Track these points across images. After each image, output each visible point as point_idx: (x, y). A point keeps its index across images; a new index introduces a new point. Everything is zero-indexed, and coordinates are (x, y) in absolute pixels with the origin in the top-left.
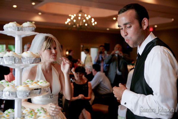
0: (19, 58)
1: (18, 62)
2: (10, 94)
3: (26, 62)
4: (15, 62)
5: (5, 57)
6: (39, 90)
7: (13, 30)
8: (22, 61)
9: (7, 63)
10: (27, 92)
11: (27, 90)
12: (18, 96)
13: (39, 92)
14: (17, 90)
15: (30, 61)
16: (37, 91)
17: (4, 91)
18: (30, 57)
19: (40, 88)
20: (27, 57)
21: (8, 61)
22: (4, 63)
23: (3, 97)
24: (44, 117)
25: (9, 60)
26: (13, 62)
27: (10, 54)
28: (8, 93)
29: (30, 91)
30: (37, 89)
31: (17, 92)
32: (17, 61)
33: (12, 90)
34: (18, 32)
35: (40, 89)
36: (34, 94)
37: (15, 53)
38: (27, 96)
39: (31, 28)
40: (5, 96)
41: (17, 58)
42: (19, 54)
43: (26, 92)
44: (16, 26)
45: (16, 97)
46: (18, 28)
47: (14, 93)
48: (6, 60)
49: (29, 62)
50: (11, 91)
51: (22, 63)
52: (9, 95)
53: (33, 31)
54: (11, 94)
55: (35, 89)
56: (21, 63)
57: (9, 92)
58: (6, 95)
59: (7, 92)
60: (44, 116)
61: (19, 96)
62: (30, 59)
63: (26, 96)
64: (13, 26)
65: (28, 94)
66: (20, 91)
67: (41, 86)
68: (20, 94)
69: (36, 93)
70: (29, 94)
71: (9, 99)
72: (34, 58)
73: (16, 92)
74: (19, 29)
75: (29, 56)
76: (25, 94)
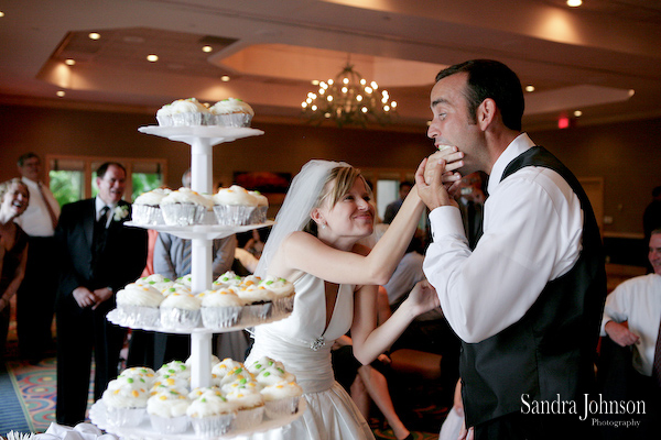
0: (208, 207)
1: (205, 220)
2: (184, 316)
3: (230, 220)
4: (196, 221)
5: (168, 204)
6: (267, 305)
7: (188, 124)
8: (214, 216)
9: (174, 224)
10: (233, 312)
11: (234, 304)
12: (205, 322)
13: (266, 311)
14: (203, 304)
15: (240, 216)
16: (260, 307)
17: (166, 308)
18: (241, 205)
19: (268, 298)
20: (232, 205)
21: (176, 217)
22: (164, 223)
23: (161, 325)
24: (282, 387)
25: (179, 215)
26: (191, 221)
27: (181, 194)
28: (175, 313)
29: (240, 308)
30: (262, 303)
31: (203, 311)
32: (202, 216)
33: (189, 305)
34: (203, 127)
35: (270, 302)
36: (253, 316)
37: (196, 193)
38: (233, 325)
39: (241, 115)
40: (169, 322)
41: (201, 209)
42: (204, 196)
43: (231, 310)
44: (198, 111)
45: (200, 325)
46: (203, 116)
47: (195, 315)
48: (171, 214)
49: (236, 219)
50: (184, 308)
51: (217, 223)
52: (180, 320)
53: (246, 125)
54: (187, 317)
55: (255, 303)
56: (212, 224)
57: (181, 310)
58: (172, 320)
59: (175, 310)
60: (282, 383)
61: (210, 323)
62: (240, 212)
63: (230, 324)
64: (189, 111)
65: (235, 316)
66: (212, 308)
67: (271, 293)
68: (212, 316)
69: (257, 313)
70: (239, 317)
71: (179, 330)
72: (252, 209)
73: (199, 312)
74: (207, 119)
75: (236, 203)
76: (226, 318)
